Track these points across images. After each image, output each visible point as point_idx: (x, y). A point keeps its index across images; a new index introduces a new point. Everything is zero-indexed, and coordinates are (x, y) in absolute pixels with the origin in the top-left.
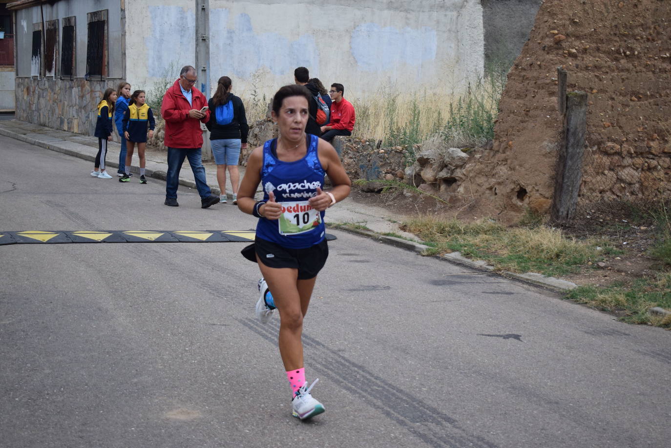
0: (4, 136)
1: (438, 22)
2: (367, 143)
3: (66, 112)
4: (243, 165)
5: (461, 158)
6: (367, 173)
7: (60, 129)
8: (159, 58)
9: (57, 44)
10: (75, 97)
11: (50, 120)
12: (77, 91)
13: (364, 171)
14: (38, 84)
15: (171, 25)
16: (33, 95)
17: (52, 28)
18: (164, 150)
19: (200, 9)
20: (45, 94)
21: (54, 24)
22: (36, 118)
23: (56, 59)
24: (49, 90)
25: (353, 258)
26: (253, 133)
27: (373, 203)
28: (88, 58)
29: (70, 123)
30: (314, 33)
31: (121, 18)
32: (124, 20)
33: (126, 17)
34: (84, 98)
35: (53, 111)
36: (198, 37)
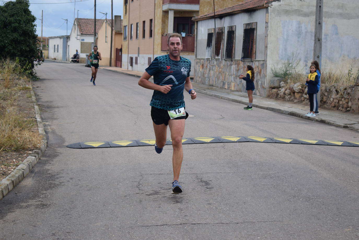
3: (227, 79)
4: (340, 110)
7: (222, 88)
8: (286, 49)
9: (223, 41)
10: (233, 70)
11: (216, 83)
12: (235, 67)
14: (209, 63)
15: (293, 31)
16: (206, 69)
17: (221, 31)
18: (289, 100)
19: (318, 23)
20: (214, 68)
21: (222, 30)
22: (207, 82)
23: (222, 48)
24: (216, 66)
26: (347, 92)
28: (243, 49)
29: (229, 84)
31: (266, 27)
32: (267, 28)
33: (269, 26)
34: (239, 71)
35: (218, 78)
36: (316, 39)
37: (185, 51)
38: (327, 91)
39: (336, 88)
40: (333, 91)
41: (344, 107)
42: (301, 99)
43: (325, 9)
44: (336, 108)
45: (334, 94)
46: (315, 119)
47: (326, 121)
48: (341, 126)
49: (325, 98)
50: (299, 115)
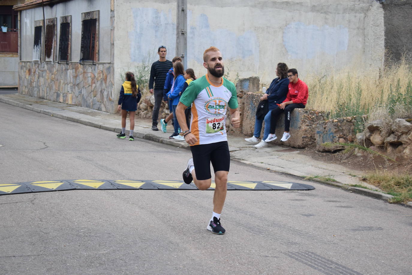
0: (15, 106)
1: (349, 21)
2: (320, 114)
3: (62, 89)
5: (406, 127)
6: (323, 137)
7: (56, 101)
8: (139, 48)
9: (55, 36)
10: (70, 77)
11: (48, 94)
12: (72, 72)
13: (320, 136)
14: (38, 67)
15: (148, 23)
16: (34, 75)
17: (51, 24)
18: (145, 118)
19: (181, 10)
20: (44, 74)
21: (53, 21)
22: (36, 93)
23: (54, 47)
24: (48, 71)
25: (338, 204)
27: (330, 160)
28: (82, 47)
29: (65, 96)
30: (255, 30)
31: (111, 17)
32: (113, 19)
33: (115, 16)
34: (78, 78)
35: (50, 88)
36: (178, 32)
37: (7, 52)
46: (180, 144)
50: (158, 139)
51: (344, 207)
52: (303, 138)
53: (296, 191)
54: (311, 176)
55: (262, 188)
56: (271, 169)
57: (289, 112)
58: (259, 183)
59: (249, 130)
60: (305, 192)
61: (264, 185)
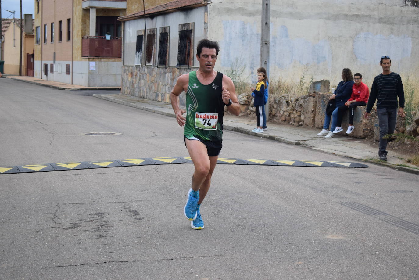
0: (120, 104)
1: (413, 32)
3: (161, 89)
4: (291, 124)
7: (155, 100)
8: (228, 54)
9: (155, 44)
10: (168, 79)
11: (148, 94)
12: (169, 75)
13: (377, 128)
14: (139, 70)
15: (236, 33)
16: (136, 77)
17: (152, 33)
19: (264, 24)
20: (144, 77)
21: (153, 31)
22: (137, 93)
23: (154, 54)
24: (148, 74)
25: (384, 177)
26: (299, 103)
28: (179, 54)
29: (163, 96)
30: (329, 39)
31: (205, 29)
32: (206, 30)
33: (208, 27)
35: (150, 89)
36: (262, 42)
37: (110, 57)
38: (276, 103)
39: (286, 99)
40: (283, 102)
41: (296, 121)
42: (246, 113)
43: (272, 7)
44: (286, 122)
45: (285, 106)
46: (263, 135)
47: (276, 137)
48: (293, 143)
49: (275, 111)
50: (244, 131)
51: (389, 179)
52: (364, 130)
53: (354, 168)
54: (368, 159)
55: (326, 165)
56: (336, 154)
57: (353, 109)
58: (325, 162)
59: (320, 124)
60: (360, 169)
61: (329, 163)
